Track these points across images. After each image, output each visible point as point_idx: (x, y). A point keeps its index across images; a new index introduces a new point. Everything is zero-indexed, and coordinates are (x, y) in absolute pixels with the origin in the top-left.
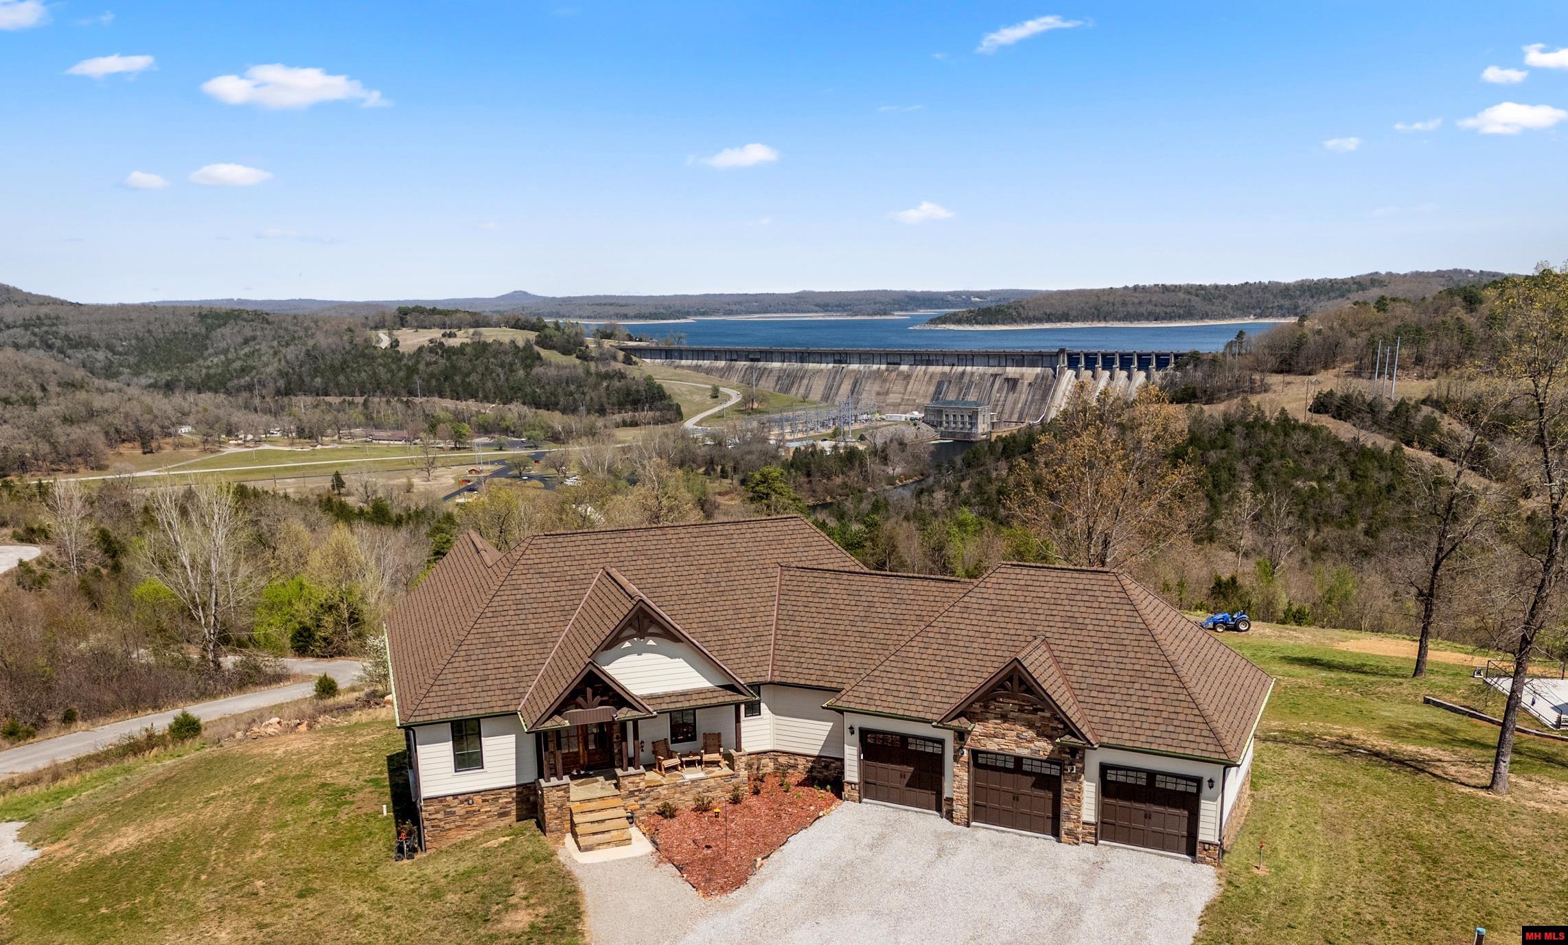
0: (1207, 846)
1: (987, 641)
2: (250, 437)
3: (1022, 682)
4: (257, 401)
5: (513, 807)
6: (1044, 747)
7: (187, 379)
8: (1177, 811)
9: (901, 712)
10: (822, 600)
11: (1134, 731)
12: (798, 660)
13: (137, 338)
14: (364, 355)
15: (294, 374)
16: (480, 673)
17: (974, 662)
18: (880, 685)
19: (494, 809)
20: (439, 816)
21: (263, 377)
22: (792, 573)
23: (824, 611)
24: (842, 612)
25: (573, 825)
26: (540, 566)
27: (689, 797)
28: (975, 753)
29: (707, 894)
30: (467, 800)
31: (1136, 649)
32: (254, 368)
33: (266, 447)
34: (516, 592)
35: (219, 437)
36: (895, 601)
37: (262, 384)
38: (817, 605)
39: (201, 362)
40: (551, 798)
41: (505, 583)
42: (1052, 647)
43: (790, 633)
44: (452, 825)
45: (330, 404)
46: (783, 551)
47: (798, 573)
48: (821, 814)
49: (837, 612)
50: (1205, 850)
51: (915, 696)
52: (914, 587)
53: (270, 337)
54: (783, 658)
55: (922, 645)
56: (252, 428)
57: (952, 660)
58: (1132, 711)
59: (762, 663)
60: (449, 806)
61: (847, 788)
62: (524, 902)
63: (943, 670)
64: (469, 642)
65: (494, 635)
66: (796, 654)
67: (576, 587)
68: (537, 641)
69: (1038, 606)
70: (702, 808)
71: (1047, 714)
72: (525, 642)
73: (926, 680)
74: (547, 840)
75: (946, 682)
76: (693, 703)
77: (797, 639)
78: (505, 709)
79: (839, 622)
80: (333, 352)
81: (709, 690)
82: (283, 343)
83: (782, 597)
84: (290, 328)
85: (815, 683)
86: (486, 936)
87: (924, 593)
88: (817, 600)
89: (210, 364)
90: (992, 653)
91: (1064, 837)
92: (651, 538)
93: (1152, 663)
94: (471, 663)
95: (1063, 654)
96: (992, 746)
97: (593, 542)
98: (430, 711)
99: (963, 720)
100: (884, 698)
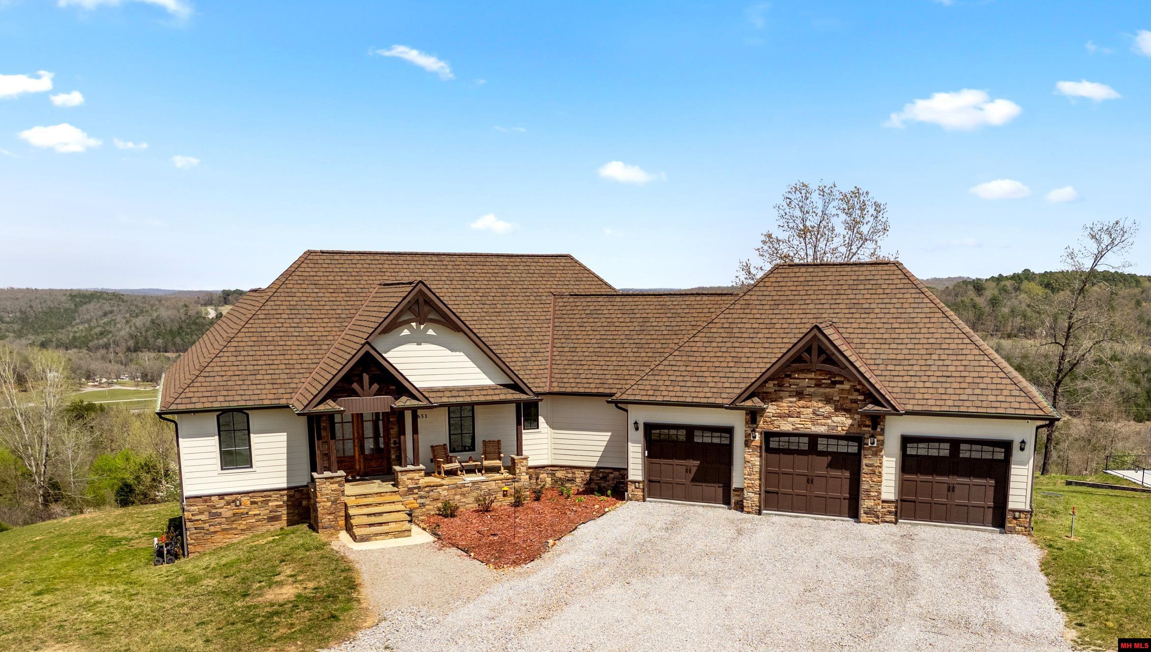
0: (1017, 514)
1: (772, 331)
2: (104, 380)
3: (821, 351)
4: (112, 356)
5: (284, 511)
6: (842, 422)
7: (58, 340)
8: (983, 481)
9: (689, 400)
10: (596, 320)
11: (939, 397)
12: (575, 372)
13: (21, 311)
14: (195, 323)
15: (141, 336)
16: (251, 368)
17: (761, 350)
18: (666, 378)
19: (264, 512)
20: (203, 517)
21: (117, 338)
22: (565, 300)
23: (599, 329)
24: (618, 329)
25: (348, 517)
26: (315, 278)
27: (471, 499)
28: (768, 436)
29: (497, 566)
30: (234, 501)
31: (928, 325)
32: (110, 332)
33: (117, 387)
34: (290, 299)
35: (80, 379)
36: (669, 315)
37: (117, 344)
38: (592, 324)
39: (69, 328)
40: (324, 491)
41: (280, 290)
42: (841, 330)
43: (566, 349)
44: (218, 528)
45: (169, 358)
46: (556, 283)
47: (571, 300)
48: (607, 510)
49: (613, 328)
50: (1015, 518)
51: (703, 384)
52: (687, 303)
53: (123, 312)
54: (561, 371)
55: (706, 340)
56: (106, 373)
57: (737, 350)
58: (933, 379)
59: (540, 376)
60: (214, 507)
61: (631, 487)
62: (291, 579)
63: (729, 359)
64: (240, 339)
65: (267, 334)
66: (573, 367)
67: (353, 299)
68: (311, 343)
69: (820, 297)
70: (485, 509)
71: (847, 386)
72: (299, 343)
73: (713, 369)
74: (321, 536)
75: (733, 370)
76: (474, 399)
77: (573, 354)
78: (276, 402)
79: (615, 337)
80: (172, 321)
81: (490, 388)
82: (134, 315)
83: (556, 320)
84: (140, 304)
85: (595, 391)
86: (243, 606)
87: (698, 306)
88: (591, 320)
89: (76, 330)
90: (779, 340)
91: (863, 517)
92: (428, 263)
93: (947, 336)
94: (240, 358)
95: (852, 336)
96: (786, 426)
97: (369, 262)
98: (194, 400)
99: (756, 399)
100: (671, 388)
